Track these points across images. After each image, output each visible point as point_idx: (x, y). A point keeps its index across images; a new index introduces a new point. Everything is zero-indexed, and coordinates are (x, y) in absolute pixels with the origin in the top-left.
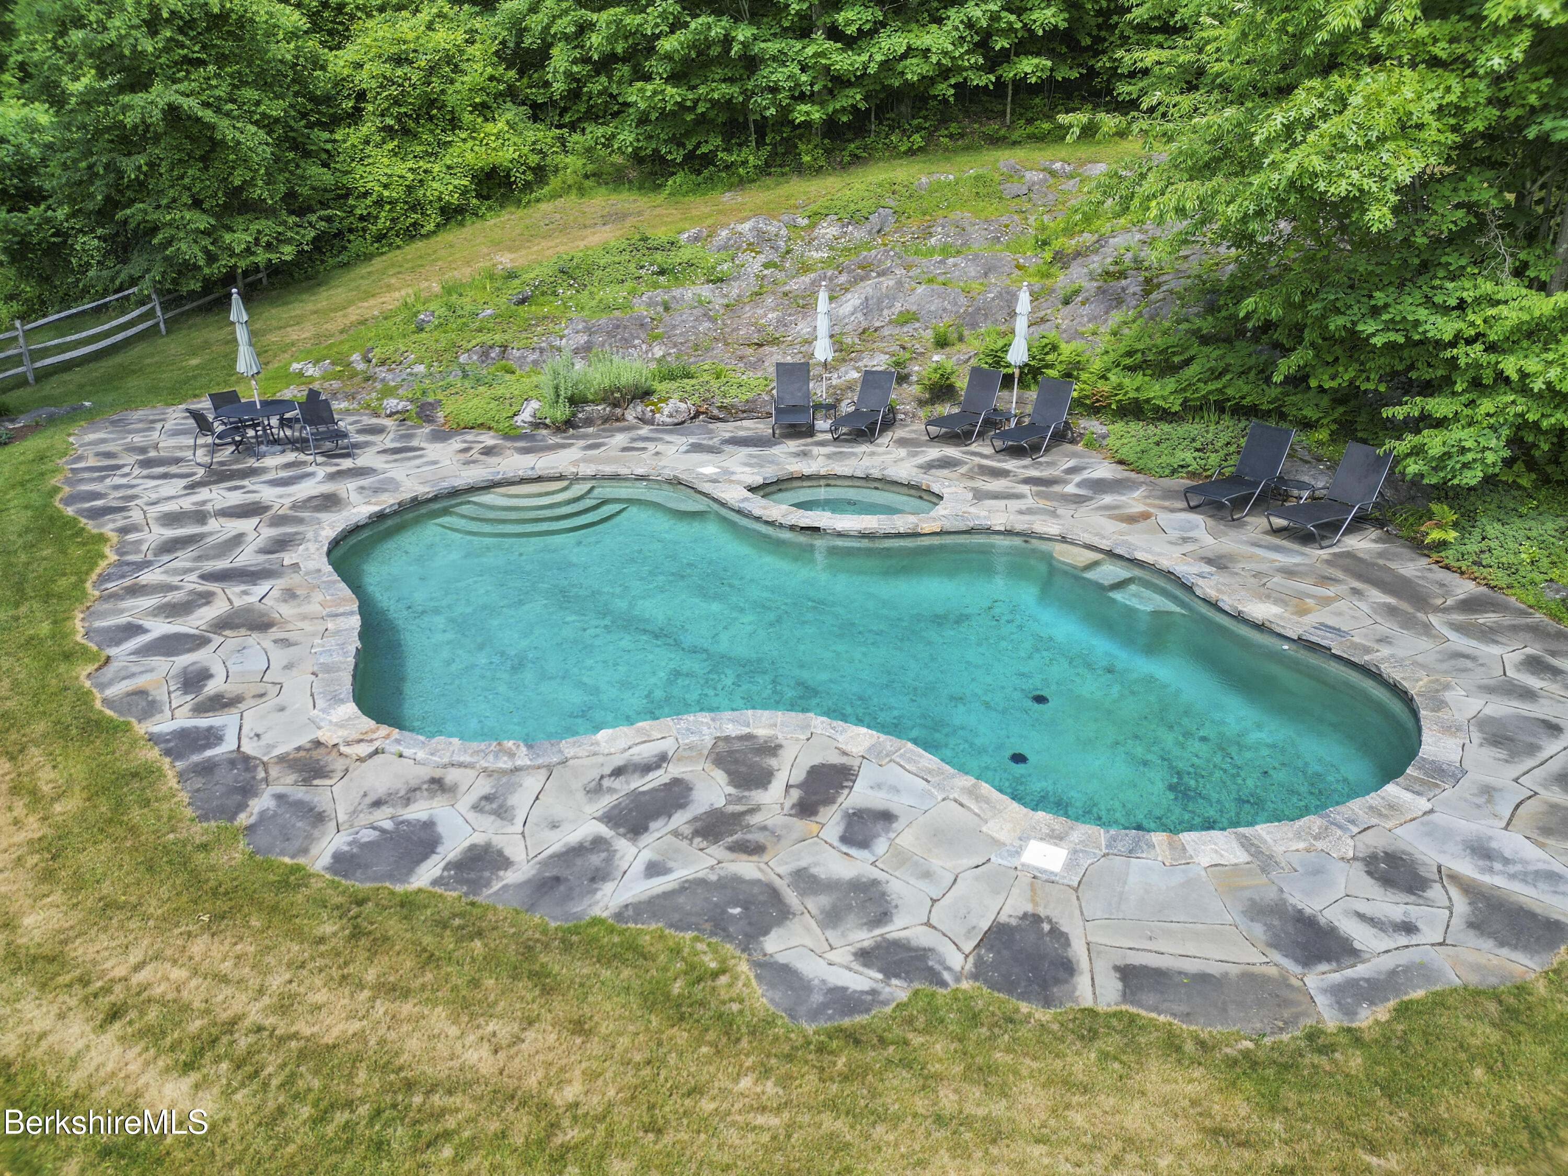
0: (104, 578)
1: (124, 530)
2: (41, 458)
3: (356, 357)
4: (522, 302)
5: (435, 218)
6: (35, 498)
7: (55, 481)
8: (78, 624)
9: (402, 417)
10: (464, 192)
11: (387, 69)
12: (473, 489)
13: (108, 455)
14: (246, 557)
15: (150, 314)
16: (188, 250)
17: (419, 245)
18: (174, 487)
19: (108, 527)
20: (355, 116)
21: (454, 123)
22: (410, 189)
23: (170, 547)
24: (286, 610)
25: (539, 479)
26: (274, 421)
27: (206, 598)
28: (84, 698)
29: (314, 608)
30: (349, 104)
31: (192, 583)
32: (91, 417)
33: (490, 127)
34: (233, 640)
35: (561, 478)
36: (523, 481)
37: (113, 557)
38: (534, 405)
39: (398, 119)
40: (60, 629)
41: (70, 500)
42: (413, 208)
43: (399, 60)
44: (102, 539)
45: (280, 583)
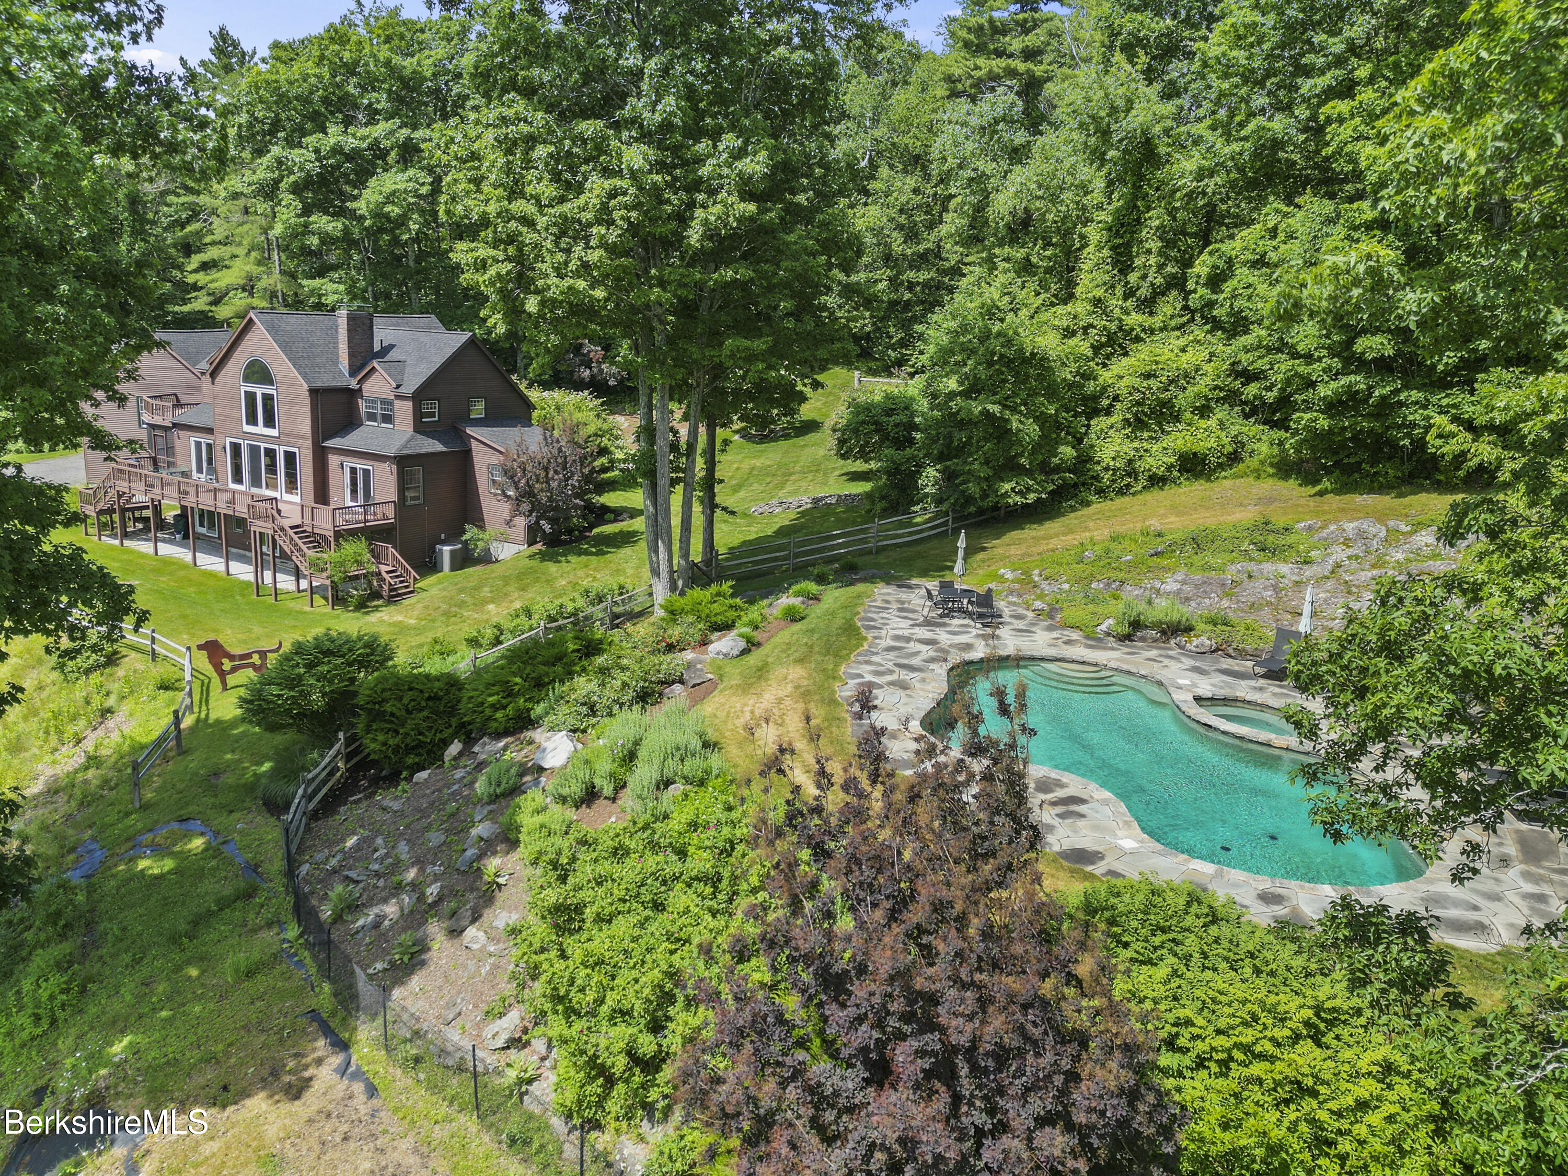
0: (859, 655)
1: (876, 638)
2: (859, 596)
3: (1036, 572)
4: (1156, 554)
5: (1143, 482)
6: (848, 615)
7: (860, 609)
8: (842, 669)
9: (1039, 612)
10: (1169, 468)
11: (1137, 382)
12: (1042, 659)
13: (887, 602)
14: (915, 661)
15: (945, 524)
16: (973, 488)
17: (1126, 500)
18: (906, 623)
19: (870, 635)
20: (1108, 412)
21: (1177, 418)
22: (1130, 462)
23: (890, 649)
24: (918, 685)
25: (1083, 663)
26: (965, 601)
27: (891, 672)
28: (834, 692)
29: (929, 688)
30: (1105, 402)
31: (890, 665)
32: (888, 579)
33: (1203, 424)
34: (892, 689)
35: (1096, 665)
36: (1073, 661)
37: (866, 647)
38: (1111, 621)
39: (1135, 415)
40: (835, 670)
41: (860, 620)
42: (1129, 475)
43: (1148, 376)
44: (865, 639)
45: (922, 675)
